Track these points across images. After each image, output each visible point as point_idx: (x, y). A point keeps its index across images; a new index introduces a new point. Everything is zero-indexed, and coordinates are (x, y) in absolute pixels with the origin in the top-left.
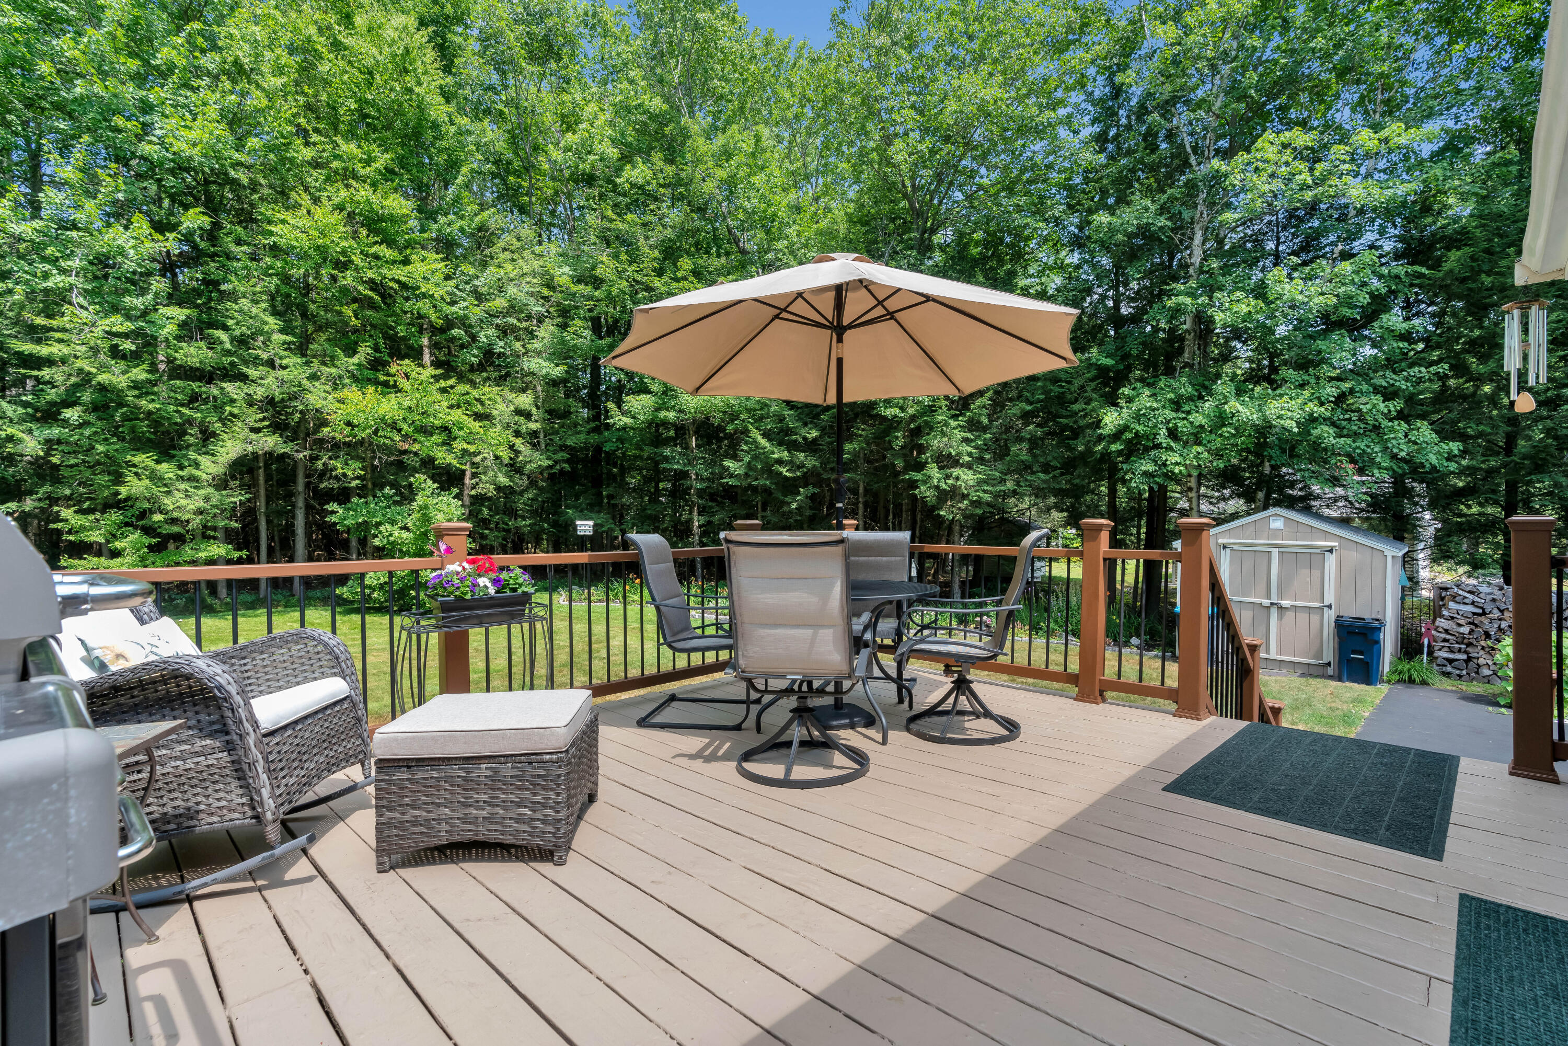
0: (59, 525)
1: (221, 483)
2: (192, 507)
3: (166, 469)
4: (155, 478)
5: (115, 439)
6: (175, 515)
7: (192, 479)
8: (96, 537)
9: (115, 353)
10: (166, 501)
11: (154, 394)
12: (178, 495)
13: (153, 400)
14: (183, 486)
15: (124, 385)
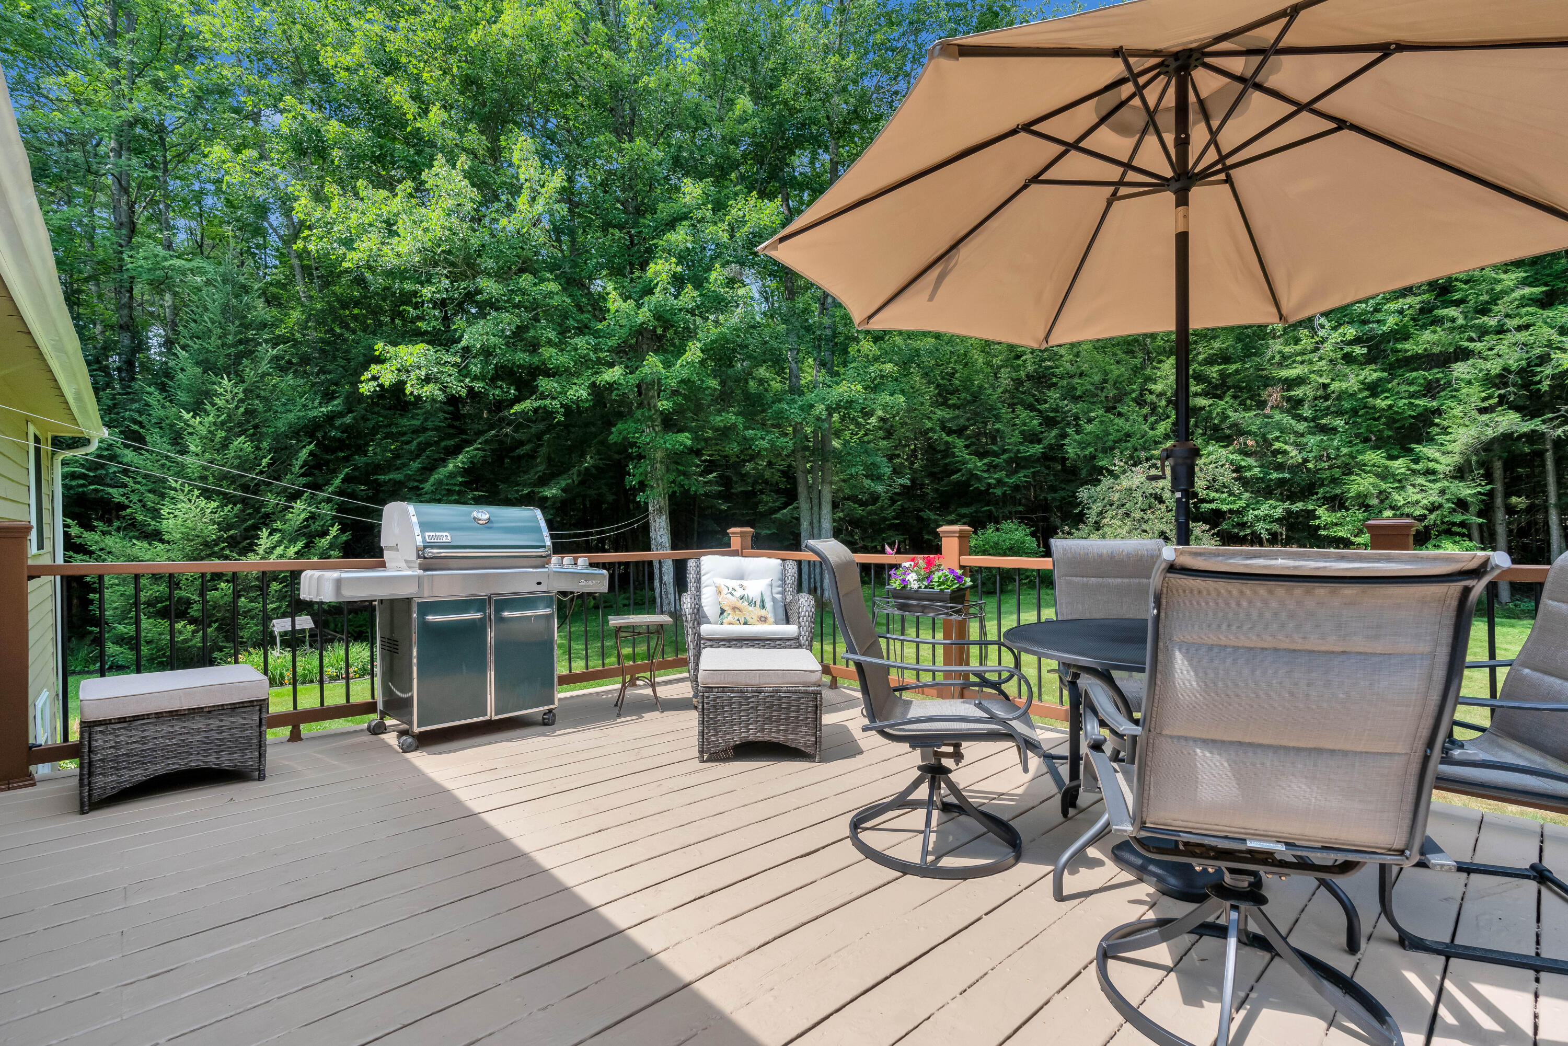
0: (1316, 522)
1: (1460, 473)
2: (1425, 502)
3: (1400, 465)
4: (1385, 475)
5: (1358, 441)
6: (1407, 510)
7: (1429, 472)
8: (1342, 533)
9: (1348, 359)
10: (1397, 497)
11: (1388, 391)
12: (1410, 489)
13: (1387, 398)
14: (1421, 480)
15: (1356, 388)
